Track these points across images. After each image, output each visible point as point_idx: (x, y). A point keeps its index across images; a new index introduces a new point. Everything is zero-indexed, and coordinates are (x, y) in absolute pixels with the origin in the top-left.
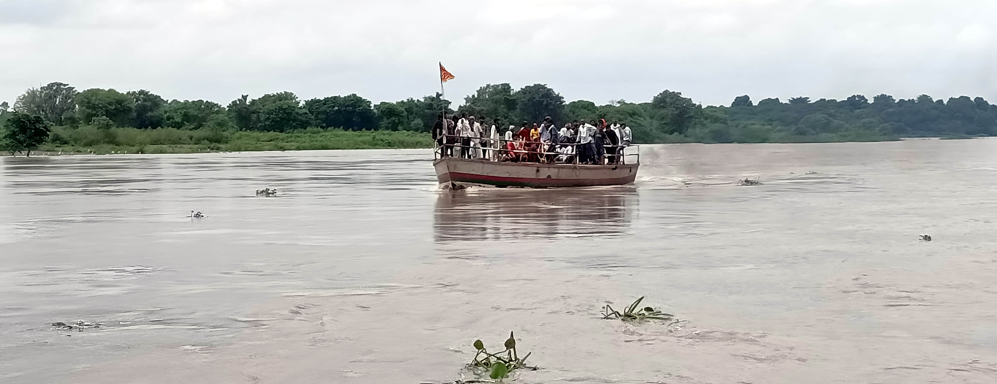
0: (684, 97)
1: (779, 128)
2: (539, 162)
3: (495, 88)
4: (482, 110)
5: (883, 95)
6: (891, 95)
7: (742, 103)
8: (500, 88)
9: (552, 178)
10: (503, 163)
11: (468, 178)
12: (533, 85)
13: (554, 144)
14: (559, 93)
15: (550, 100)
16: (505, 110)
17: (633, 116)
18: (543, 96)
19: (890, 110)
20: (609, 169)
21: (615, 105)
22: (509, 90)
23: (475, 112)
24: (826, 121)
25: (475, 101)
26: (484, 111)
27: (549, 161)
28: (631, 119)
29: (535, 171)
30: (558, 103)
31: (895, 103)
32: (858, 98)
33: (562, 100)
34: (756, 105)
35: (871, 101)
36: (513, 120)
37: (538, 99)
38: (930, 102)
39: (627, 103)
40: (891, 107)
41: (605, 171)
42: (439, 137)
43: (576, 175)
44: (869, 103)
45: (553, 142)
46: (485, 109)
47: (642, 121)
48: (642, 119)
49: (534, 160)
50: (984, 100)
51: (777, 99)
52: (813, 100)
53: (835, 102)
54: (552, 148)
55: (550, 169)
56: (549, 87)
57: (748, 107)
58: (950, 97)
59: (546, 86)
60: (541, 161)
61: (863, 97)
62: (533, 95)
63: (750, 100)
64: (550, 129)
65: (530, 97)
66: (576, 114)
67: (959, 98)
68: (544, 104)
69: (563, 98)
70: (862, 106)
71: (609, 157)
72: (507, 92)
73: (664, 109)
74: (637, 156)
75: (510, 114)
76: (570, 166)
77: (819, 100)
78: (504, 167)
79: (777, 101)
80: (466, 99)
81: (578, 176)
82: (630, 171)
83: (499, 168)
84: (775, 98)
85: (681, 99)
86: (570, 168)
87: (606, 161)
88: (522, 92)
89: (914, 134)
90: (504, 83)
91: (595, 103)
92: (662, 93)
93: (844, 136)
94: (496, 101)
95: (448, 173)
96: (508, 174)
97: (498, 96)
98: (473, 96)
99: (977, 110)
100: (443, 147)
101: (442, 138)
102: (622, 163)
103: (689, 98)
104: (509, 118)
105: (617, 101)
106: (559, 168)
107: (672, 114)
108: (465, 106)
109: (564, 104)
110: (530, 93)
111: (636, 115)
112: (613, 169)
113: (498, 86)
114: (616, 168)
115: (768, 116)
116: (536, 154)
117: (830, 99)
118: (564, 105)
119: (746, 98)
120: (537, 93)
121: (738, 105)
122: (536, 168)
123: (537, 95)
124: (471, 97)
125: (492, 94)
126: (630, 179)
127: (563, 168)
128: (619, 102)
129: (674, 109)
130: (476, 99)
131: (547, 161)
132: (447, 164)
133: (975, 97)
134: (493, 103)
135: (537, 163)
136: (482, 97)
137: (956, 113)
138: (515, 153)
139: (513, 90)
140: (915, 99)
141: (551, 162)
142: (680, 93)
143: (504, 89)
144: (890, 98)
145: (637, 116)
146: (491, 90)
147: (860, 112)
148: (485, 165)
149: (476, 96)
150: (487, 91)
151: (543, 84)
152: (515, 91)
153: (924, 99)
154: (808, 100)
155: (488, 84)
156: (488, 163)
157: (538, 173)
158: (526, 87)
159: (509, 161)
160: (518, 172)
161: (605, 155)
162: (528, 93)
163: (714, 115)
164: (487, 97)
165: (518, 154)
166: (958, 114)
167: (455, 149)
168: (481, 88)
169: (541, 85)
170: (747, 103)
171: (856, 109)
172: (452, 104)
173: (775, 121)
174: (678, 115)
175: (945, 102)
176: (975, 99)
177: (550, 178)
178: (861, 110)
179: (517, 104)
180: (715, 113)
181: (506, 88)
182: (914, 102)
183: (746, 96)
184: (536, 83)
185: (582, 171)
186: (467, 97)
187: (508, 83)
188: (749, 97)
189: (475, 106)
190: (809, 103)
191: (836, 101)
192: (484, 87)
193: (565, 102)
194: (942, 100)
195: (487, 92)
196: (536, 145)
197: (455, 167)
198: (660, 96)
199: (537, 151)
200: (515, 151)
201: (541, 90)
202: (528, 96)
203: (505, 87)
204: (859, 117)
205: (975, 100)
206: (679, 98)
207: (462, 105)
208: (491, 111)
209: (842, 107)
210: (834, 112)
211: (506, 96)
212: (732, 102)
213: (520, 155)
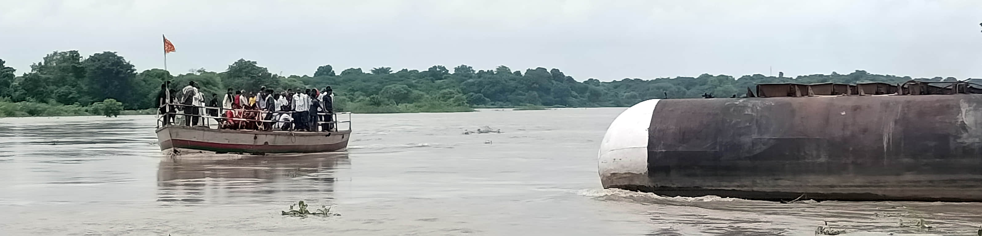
0: (259, 66)
1: (361, 97)
2: (257, 129)
3: (63, 55)
4: (49, 78)
5: (463, 66)
6: (471, 66)
7: (325, 73)
8: (68, 55)
9: (269, 144)
10: (223, 130)
11: (189, 145)
12: (102, 53)
13: (271, 112)
14: (129, 62)
15: (120, 68)
16: (73, 79)
17: (207, 86)
18: (113, 65)
19: (470, 80)
20: (323, 135)
21: (194, 73)
22: (77, 58)
23: (41, 80)
24: (406, 92)
25: (41, 69)
26: (51, 79)
27: (266, 129)
28: (205, 88)
29: (253, 138)
30: (129, 71)
31: (475, 74)
32: (439, 68)
33: (133, 68)
34: (339, 74)
35: (452, 72)
36: (82, 89)
37: (108, 67)
38: (509, 73)
39: (207, 72)
40: (471, 77)
41: (319, 137)
42: (161, 106)
43: (292, 142)
44: (450, 74)
45: (271, 110)
46: (52, 78)
47: (216, 90)
48: (216, 88)
49: (252, 127)
50: (560, 71)
51: (360, 69)
52: (395, 70)
53: (416, 72)
54: (269, 116)
55: (268, 136)
56: (119, 55)
57: (331, 77)
58: (528, 69)
59: (116, 54)
60: (259, 129)
61: (444, 68)
62: (103, 62)
63: (333, 70)
64: (267, 98)
65: (99, 65)
66: (149, 83)
67: (537, 69)
68: (114, 72)
69: (134, 66)
70: (443, 77)
71: (322, 125)
72: (76, 59)
73: (239, 78)
74: (349, 123)
75: (79, 82)
76: (286, 133)
77: (401, 70)
78: (224, 134)
79: (360, 71)
80: (32, 67)
81: (293, 143)
82: (343, 137)
83: (219, 135)
84: (358, 68)
85: (256, 68)
86: (286, 135)
87: (320, 128)
88: (91, 59)
89: (492, 105)
90: (72, 50)
91: (170, 72)
92: (237, 61)
93: (419, 107)
94: (63, 69)
95: (171, 141)
96: (228, 141)
97: (65, 64)
98: (40, 64)
99: (553, 81)
100: (166, 115)
101: (165, 107)
102: (335, 130)
103: (264, 67)
104: (78, 87)
105: (197, 70)
106: (276, 135)
107: (247, 84)
108: (30, 74)
109: (135, 72)
110: (99, 60)
111: (210, 84)
112: (327, 136)
113: (66, 53)
114: (330, 134)
115: (351, 86)
116: (255, 122)
117: (412, 69)
118: (135, 74)
119: (329, 68)
120: (107, 61)
121: (321, 74)
122: (254, 135)
123: (106, 63)
124: (38, 65)
125: (59, 62)
126: (342, 145)
127: (279, 135)
128: (199, 71)
129: (250, 78)
130: (42, 67)
131: (265, 128)
132: (170, 132)
133: (551, 69)
134: (60, 70)
135: (255, 131)
136: (49, 64)
137: (533, 83)
138: (234, 121)
139: (82, 57)
140: (494, 70)
141: (268, 129)
142: (255, 63)
143: (73, 56)
144: (471, 69)
145: (210, 86)
146: (59, 57)
147: (441, 82)
148: (206, 132)
149: (43, 64)
150: (55, 58)
151: (113, 52)
152: (84, 59)
153: (503, 70)
154: (390, 70)
155: (55, 51)
156: (208, 131)
157: (256, 140)
158: (95, 54)
159: (228, 128)
160: (237, 139)
161: (319, 122)
162: (97, 60)
163: (293, 85)
164: (55, 64)
165: (237, 122)
166: (535, 85)
167: (177, 116)
168: (48, 55)
169: (111, 53)
170: (330, 73)
171: (437, 80)
172: (16, 71)
173: (357, 91)
174: (254, 84)
175: (523, 73)
176: (552, 70)
177: (268, 144)
178: (442, 80)
179: (86, 72)
180: (295, 83)
181: (75, 55)
182: (493, 73)
183: (329, 65)
184: (107, 51)
185: (297, 138)
186: (33, 64)
187: (76, 50)
188: (332, 67)
189: (42, 74)
190: (391, 73)
191: (418, 71)
192: (51, 55)
193: (136, 70)
194: (520, 71)
195: (54, 60)
196: (255, 114)
197: (177, 135)
198: (235, 65)
199: (255, 119)
200: (234, 119)
201: (111, 58)
202: (98, 64)
203: (73, 54)
204: (439, 88)
205: (551, 72)
206: (255, 67)
207: (27, 73)
208: (58, 79)
209: (424, 77)
210: (416, 82)
211: (74, 64)
212: (315, 72)
213: (238, 124)
